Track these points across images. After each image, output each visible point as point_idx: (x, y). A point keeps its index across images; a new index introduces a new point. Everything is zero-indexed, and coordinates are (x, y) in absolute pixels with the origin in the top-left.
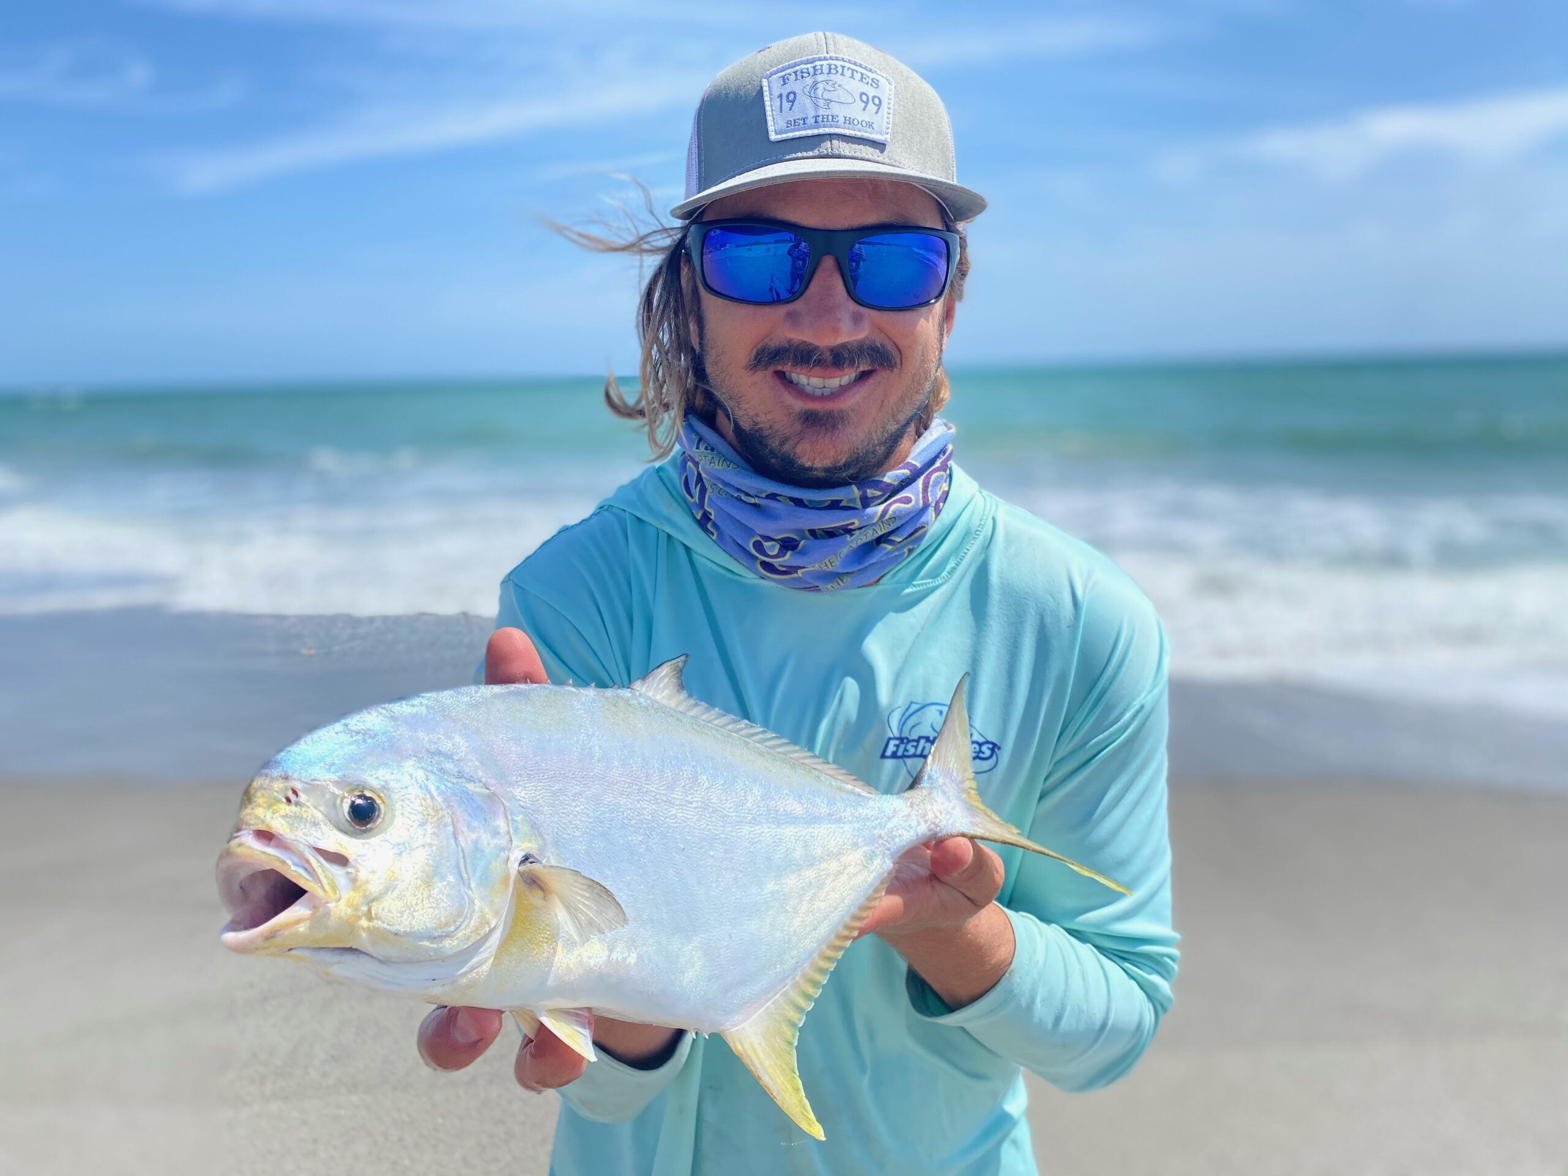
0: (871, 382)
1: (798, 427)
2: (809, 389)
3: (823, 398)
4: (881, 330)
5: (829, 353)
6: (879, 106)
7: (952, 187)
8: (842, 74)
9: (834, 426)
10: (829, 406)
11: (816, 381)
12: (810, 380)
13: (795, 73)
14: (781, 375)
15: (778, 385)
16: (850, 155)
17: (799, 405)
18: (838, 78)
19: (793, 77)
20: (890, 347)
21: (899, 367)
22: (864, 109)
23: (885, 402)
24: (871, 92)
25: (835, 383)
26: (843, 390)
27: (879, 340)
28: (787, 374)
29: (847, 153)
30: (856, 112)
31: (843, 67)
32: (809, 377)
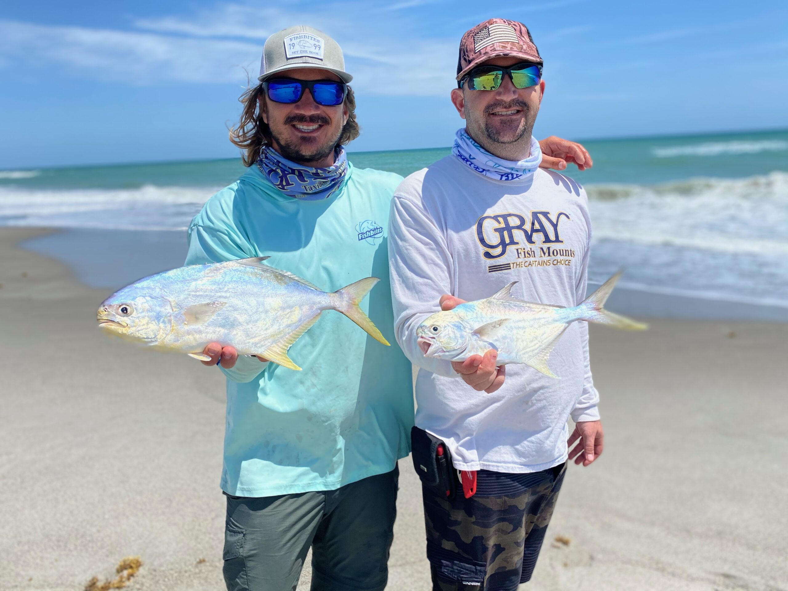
0: (322, 128)
1: (300, 141)
2: (303, 130)
3: (308, 133)
4: (324, 112)
5: (309, 118)
6: (320, 48)
7: (344, 73)
8: (308, 38)
9: (312, 141)
10: (310, 135)
11: (305, 127)
12: (303, 127)
13: (294, 37)
14: (294, 126)
15: (293, 129)
16: (312, 62)
17: (300, 134)
18: (307, 39)
19: (293, 39)
20: (327, 117)
21: (330, 124)
22: (315, 49)
23: (327, 135)
24: (317, 44)
25: (311, 128)
26: (314, 131)
27: (324, 115)
28: (296, 126)
29: (310, 62)
30: (313, 49)
31: (309, 36)
32: (303, 126)
